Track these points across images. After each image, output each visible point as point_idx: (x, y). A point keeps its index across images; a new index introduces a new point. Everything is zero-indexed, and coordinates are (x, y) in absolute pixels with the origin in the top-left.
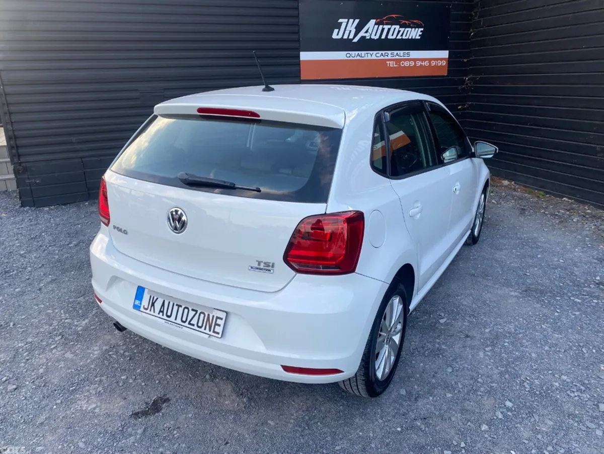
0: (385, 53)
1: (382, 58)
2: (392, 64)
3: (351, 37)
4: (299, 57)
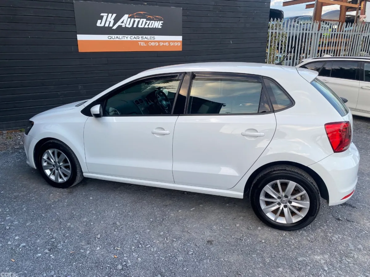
0: (137, 37)
1: (135, 39)
2: (143, 44)
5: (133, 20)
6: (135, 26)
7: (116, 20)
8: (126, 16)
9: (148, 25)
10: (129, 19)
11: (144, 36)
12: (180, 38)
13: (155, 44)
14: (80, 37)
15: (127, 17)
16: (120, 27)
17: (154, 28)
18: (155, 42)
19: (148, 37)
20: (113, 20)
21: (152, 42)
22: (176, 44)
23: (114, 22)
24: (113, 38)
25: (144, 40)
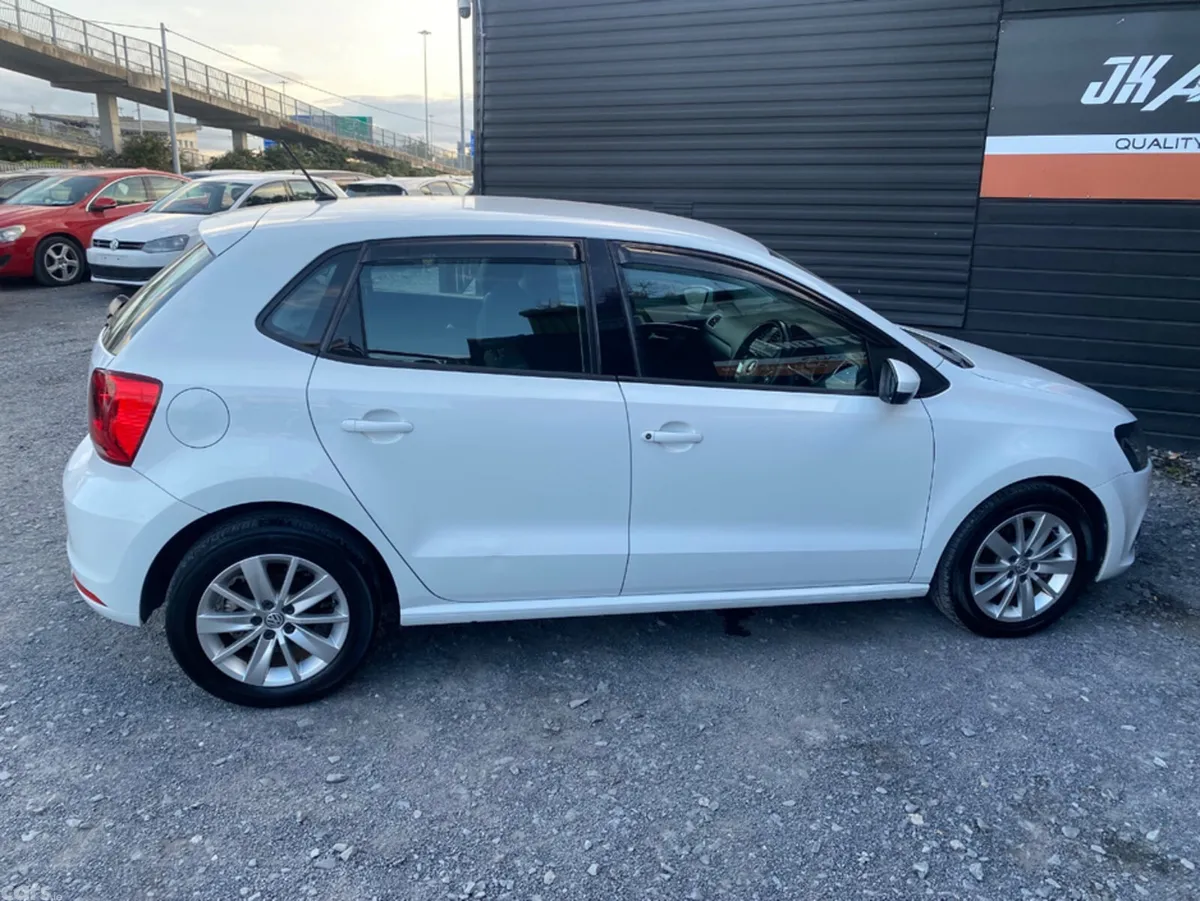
3: (1139, 98)
4: (983, 147)
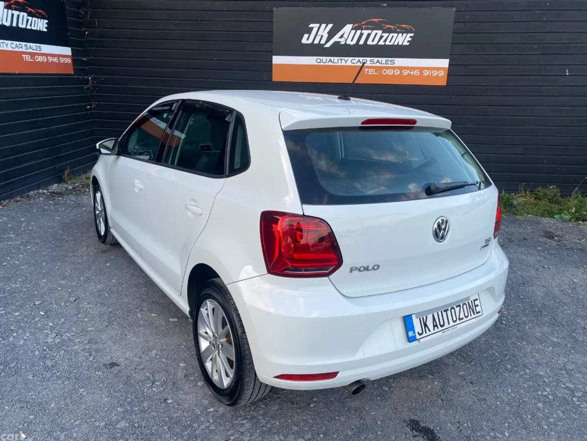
5: (359, 32)
6: (361, 42)
7: (331, 34)
8: (349, 27)
9: (385, 41)
10: (352, 31)
11: (376, 59)
12: (444, 63)
13: (394, 72)
14: (277, 60)
15: (351, 28)
16: (337, 43)
17: (395, 45)
18: (394, 68)
19: (382, 61)
20: (328, 33)
21: (388, 68)
22: (435, 73)
23: (328, 37)
24: (324, 61)
25: (374, 65)
